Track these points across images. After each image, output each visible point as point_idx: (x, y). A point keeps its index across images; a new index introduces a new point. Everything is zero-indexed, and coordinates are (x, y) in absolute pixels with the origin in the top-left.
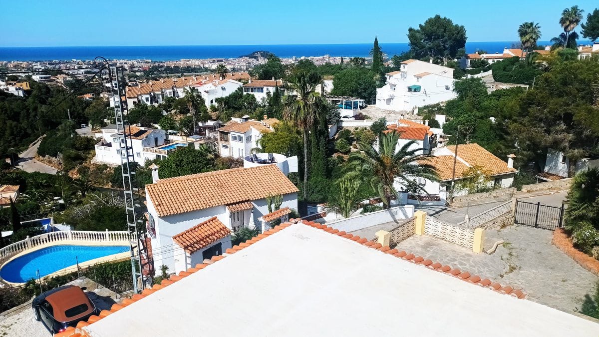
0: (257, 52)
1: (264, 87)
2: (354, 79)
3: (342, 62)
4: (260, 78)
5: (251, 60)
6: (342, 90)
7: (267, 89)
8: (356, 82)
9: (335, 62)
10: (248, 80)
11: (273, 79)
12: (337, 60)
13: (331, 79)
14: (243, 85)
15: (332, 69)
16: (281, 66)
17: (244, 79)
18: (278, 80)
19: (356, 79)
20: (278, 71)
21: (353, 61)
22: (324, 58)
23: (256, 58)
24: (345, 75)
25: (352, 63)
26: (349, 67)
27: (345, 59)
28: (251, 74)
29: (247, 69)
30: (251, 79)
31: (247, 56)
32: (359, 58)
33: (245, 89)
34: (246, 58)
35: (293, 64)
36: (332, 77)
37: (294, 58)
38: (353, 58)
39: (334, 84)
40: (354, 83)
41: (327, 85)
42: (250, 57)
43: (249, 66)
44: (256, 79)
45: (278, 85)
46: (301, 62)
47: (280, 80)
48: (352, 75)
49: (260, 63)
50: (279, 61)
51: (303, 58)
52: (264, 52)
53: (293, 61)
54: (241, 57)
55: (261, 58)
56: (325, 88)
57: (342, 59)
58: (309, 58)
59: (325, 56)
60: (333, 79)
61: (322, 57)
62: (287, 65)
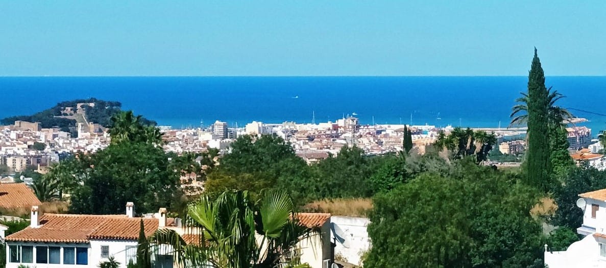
0: (73, 105)
1: (93, 243)
2: (453, 212)
3: (408, 144)
4: (77, 208)
5: (44, 135)
6: (407, 256)
7: (105, 251)
8: (461, 225)
9: (380, 143)
10: (27, 216)
11: (130, 212)
12: (386, 136)
13: (361, 213)
14: (7, 233)
15: (368, 174)
16: (161, 160)
17: (13, 213)
18: (148, 217)
19: (459, 215)
20: (152, 181)
21: (449, 143)
22: (336, 128)
23: (68, 126)
24: (415, 196)
25: (445, 153)
26: (432, 165)
27: (419, 132)
28: (42, 191)
29: (29, 171)
30: (42, 211)
31: (29, 120)
32: (469, 132)
33: (13, 249)
34: (25, 125)
35: (215, 152)
36: (367, 204)
37: (219, 126)
38: (448, 130)
39: (373, 232)
40: (451, 229)
41: (348, 239)
42: (46, 122)
43: (38, 159)
44: (60, 211)
45: (147, 234)
46: (243, 144)
47: (157, 215)
48: (443, 197)
49: (82, 143)
50: (158, 136)
51: (253, 128)
52: (101, 104)
53: (215, 137)
54: (10, 121)
55: (86, 129)
56: (339, 249)
57: (408, 135)
58: (279, 130)
59: (341, 122)
60: (370, 215)
61: (329, 125)
62: (189, 157)
